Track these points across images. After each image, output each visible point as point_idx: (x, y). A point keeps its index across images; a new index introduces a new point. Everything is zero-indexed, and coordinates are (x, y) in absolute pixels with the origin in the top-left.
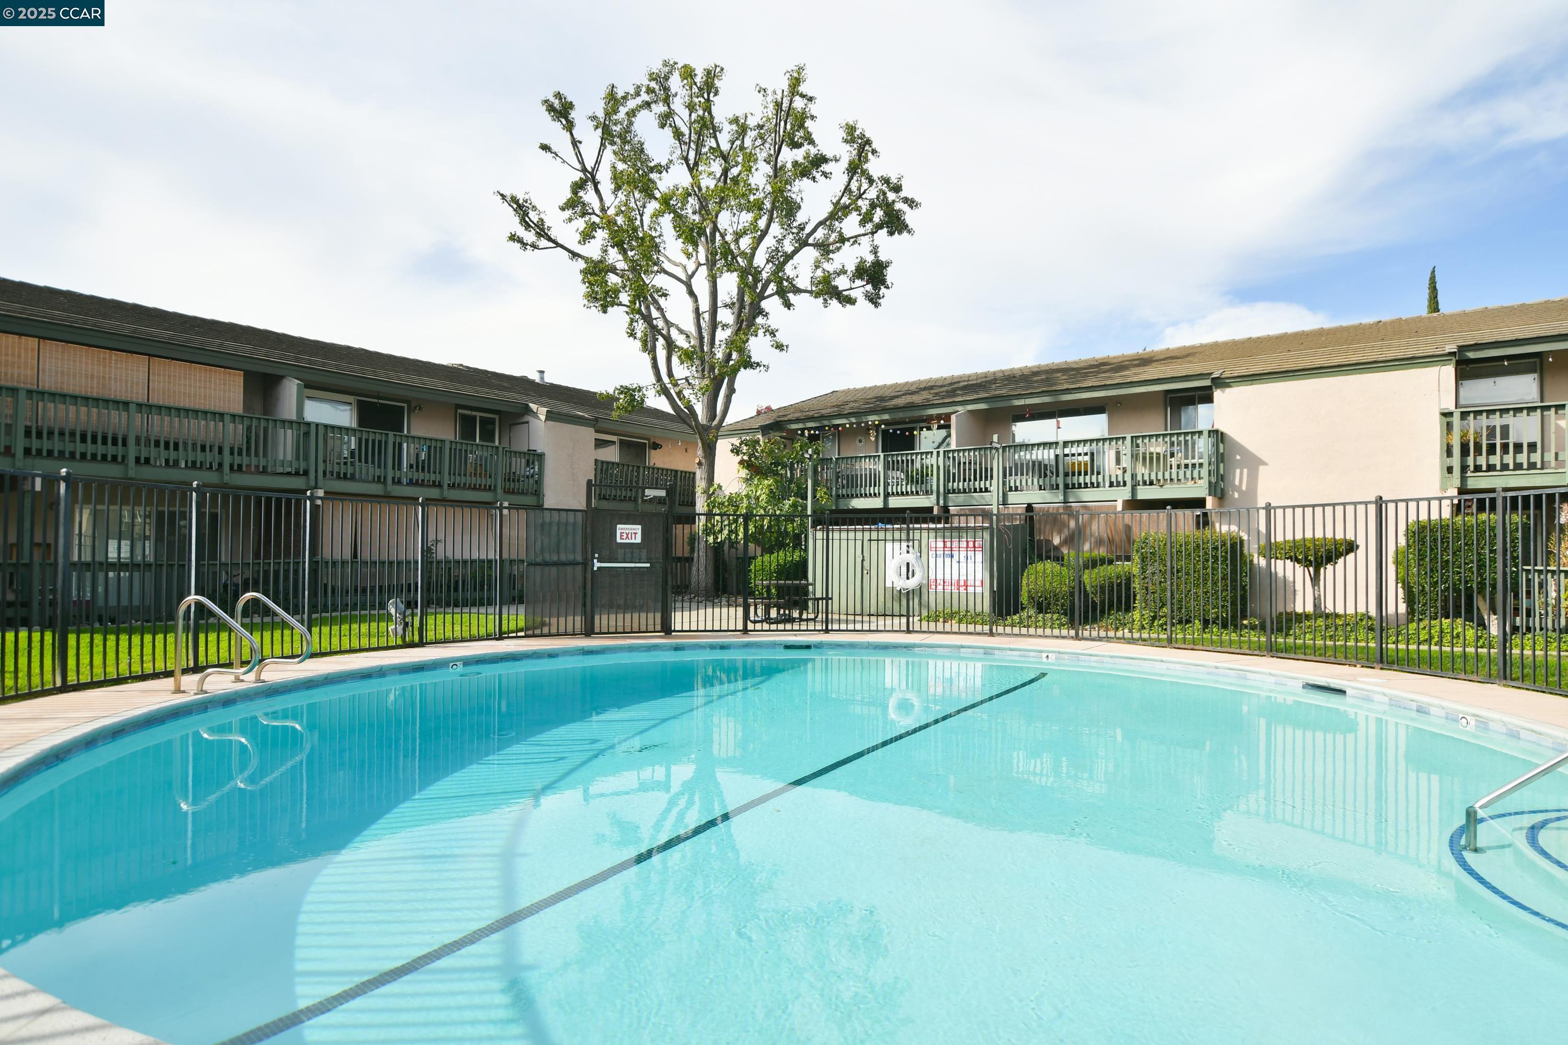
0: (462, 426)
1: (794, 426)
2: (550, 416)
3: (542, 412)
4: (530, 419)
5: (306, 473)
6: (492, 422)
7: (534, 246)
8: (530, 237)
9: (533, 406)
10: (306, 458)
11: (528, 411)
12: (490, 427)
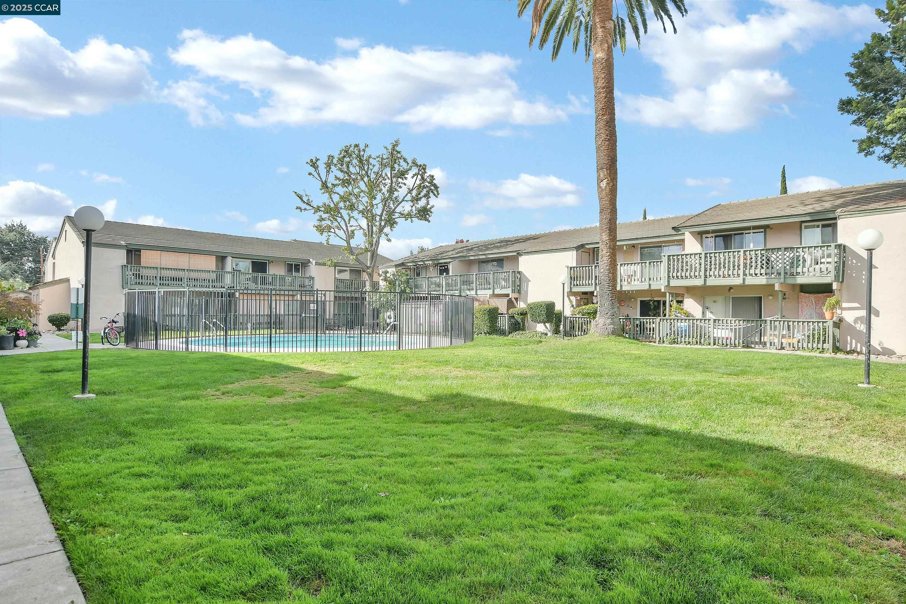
0: (287, 267)
1: (409, 264)
2: (317, 264)
3: (314, 262)
4: (310, 264)
5: (233, 287)
6: (299, 265)
7: (305, 209)
8: (304, 206)
9: (311, 260)
10: (233, 283)
11: (309, 261)
12: (298, 267)
